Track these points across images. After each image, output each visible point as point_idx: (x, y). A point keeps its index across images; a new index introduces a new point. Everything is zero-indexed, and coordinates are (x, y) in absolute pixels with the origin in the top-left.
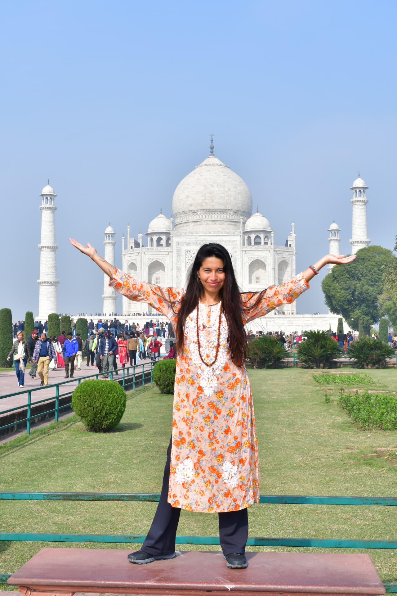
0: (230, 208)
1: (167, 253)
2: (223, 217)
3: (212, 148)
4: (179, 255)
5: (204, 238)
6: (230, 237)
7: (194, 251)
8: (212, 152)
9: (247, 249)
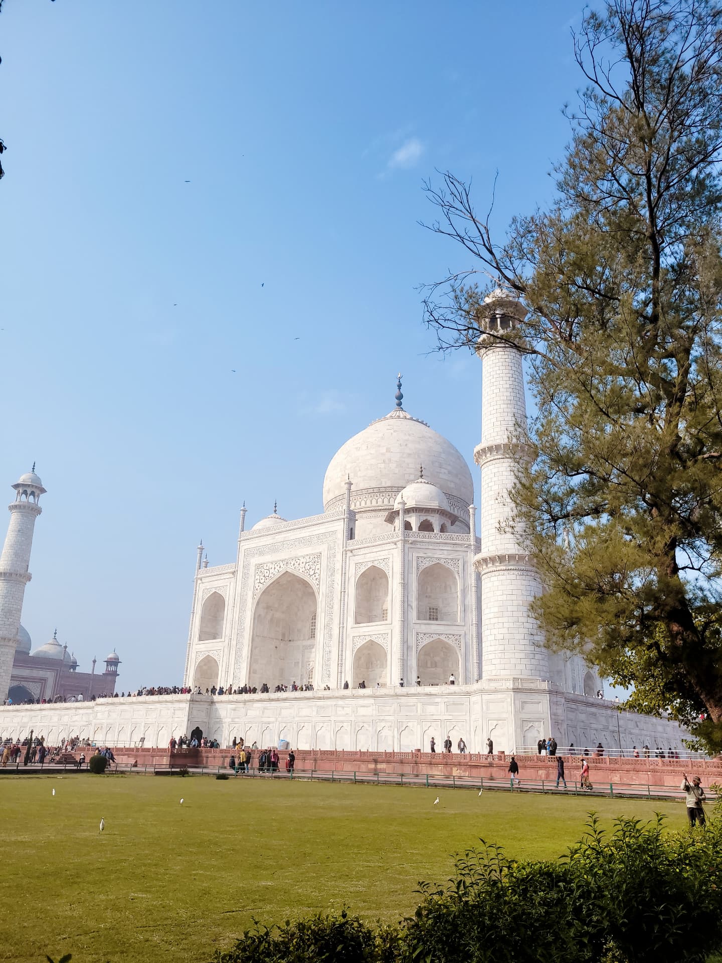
0: (389, 484)
1: (231, 575)
2: (377, 503)
3: (400, 397)
4: (246, 576)
5: (285, 535)
6: (327, 525)
7: (268, 564)
8: (400, 404)
9: (356, 547)
